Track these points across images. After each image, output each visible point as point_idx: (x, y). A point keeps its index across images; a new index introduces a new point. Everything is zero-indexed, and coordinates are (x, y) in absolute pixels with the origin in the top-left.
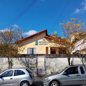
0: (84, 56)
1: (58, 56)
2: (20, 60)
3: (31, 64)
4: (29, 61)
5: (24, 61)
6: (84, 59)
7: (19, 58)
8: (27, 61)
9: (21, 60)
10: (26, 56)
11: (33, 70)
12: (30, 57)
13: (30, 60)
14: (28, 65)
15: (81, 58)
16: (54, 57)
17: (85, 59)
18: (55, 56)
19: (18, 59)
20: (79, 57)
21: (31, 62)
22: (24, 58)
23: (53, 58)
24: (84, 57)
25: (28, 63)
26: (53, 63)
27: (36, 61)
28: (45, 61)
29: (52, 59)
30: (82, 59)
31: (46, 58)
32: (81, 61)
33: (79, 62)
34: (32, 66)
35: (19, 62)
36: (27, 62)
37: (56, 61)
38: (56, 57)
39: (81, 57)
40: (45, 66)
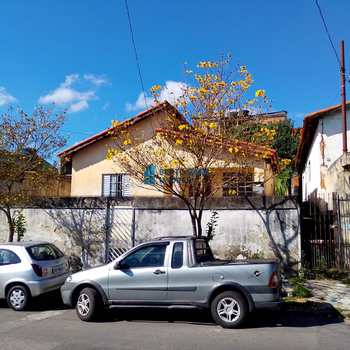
0: (275, 205)
1: (176, 204)
2: (55, 216)
3: (91, 233)
4: (82, 221)
5: (69, 219)
6: (273, 215)
7: (53, 211)
8: (77, 219)
9: (58, 215)
10: (72, 205)
11: (94, 251)
12: (86, 208)
13: (88, 217)
14: (80, 233)
15: (263, 213)
16: (165, 206)
17: (278, 214)
18: (168, 203)
19: (51, 215)
20: (254, 208)
21: (88, 225)
22: (68, 211)
23: (160, 210)
24: (273, 207)
25: (81, 226)
26: (160, 230)
27: (104, 221)
28: (134, 221)
29: (156, 215)
30: (264, 217)
31: (137, 212)
32: (263, 225)
33: (255, 228)
34: (92, 237)
35: (53, 224)
36: (76, 224)
37: (170, 223)
38: (170, 206)
39: (262, 209)
40: (133, 238)
